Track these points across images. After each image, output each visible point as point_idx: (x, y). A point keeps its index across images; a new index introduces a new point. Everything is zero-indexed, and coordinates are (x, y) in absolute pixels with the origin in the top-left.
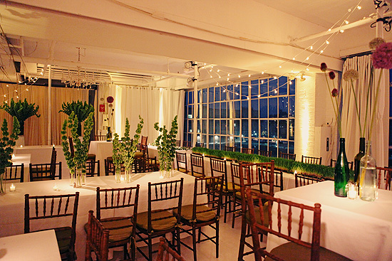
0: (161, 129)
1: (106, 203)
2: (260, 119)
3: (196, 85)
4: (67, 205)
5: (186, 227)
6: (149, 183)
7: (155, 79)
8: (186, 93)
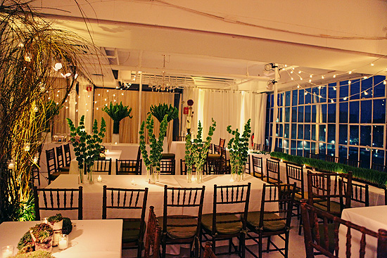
0: (234, 132)
1: (173, 200)
2: (349, 124)
3: (276, 88)
4: (137, 199)
5: (253, 234)
6: (215, 186)
7: (237, 83)
8: (268, 97)
